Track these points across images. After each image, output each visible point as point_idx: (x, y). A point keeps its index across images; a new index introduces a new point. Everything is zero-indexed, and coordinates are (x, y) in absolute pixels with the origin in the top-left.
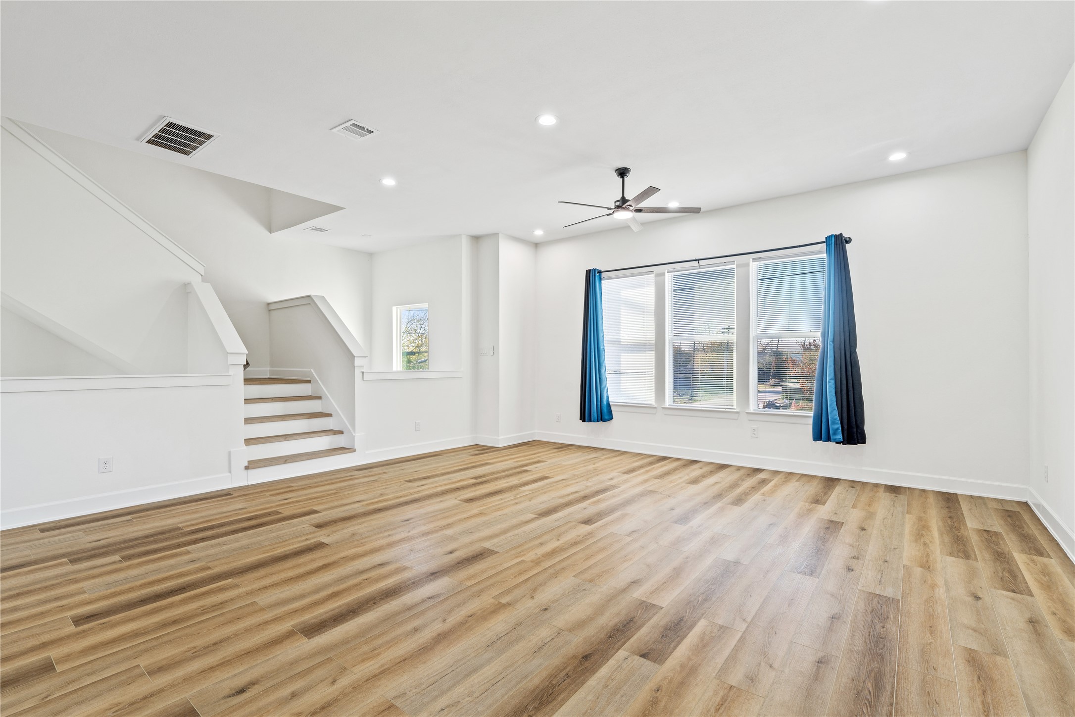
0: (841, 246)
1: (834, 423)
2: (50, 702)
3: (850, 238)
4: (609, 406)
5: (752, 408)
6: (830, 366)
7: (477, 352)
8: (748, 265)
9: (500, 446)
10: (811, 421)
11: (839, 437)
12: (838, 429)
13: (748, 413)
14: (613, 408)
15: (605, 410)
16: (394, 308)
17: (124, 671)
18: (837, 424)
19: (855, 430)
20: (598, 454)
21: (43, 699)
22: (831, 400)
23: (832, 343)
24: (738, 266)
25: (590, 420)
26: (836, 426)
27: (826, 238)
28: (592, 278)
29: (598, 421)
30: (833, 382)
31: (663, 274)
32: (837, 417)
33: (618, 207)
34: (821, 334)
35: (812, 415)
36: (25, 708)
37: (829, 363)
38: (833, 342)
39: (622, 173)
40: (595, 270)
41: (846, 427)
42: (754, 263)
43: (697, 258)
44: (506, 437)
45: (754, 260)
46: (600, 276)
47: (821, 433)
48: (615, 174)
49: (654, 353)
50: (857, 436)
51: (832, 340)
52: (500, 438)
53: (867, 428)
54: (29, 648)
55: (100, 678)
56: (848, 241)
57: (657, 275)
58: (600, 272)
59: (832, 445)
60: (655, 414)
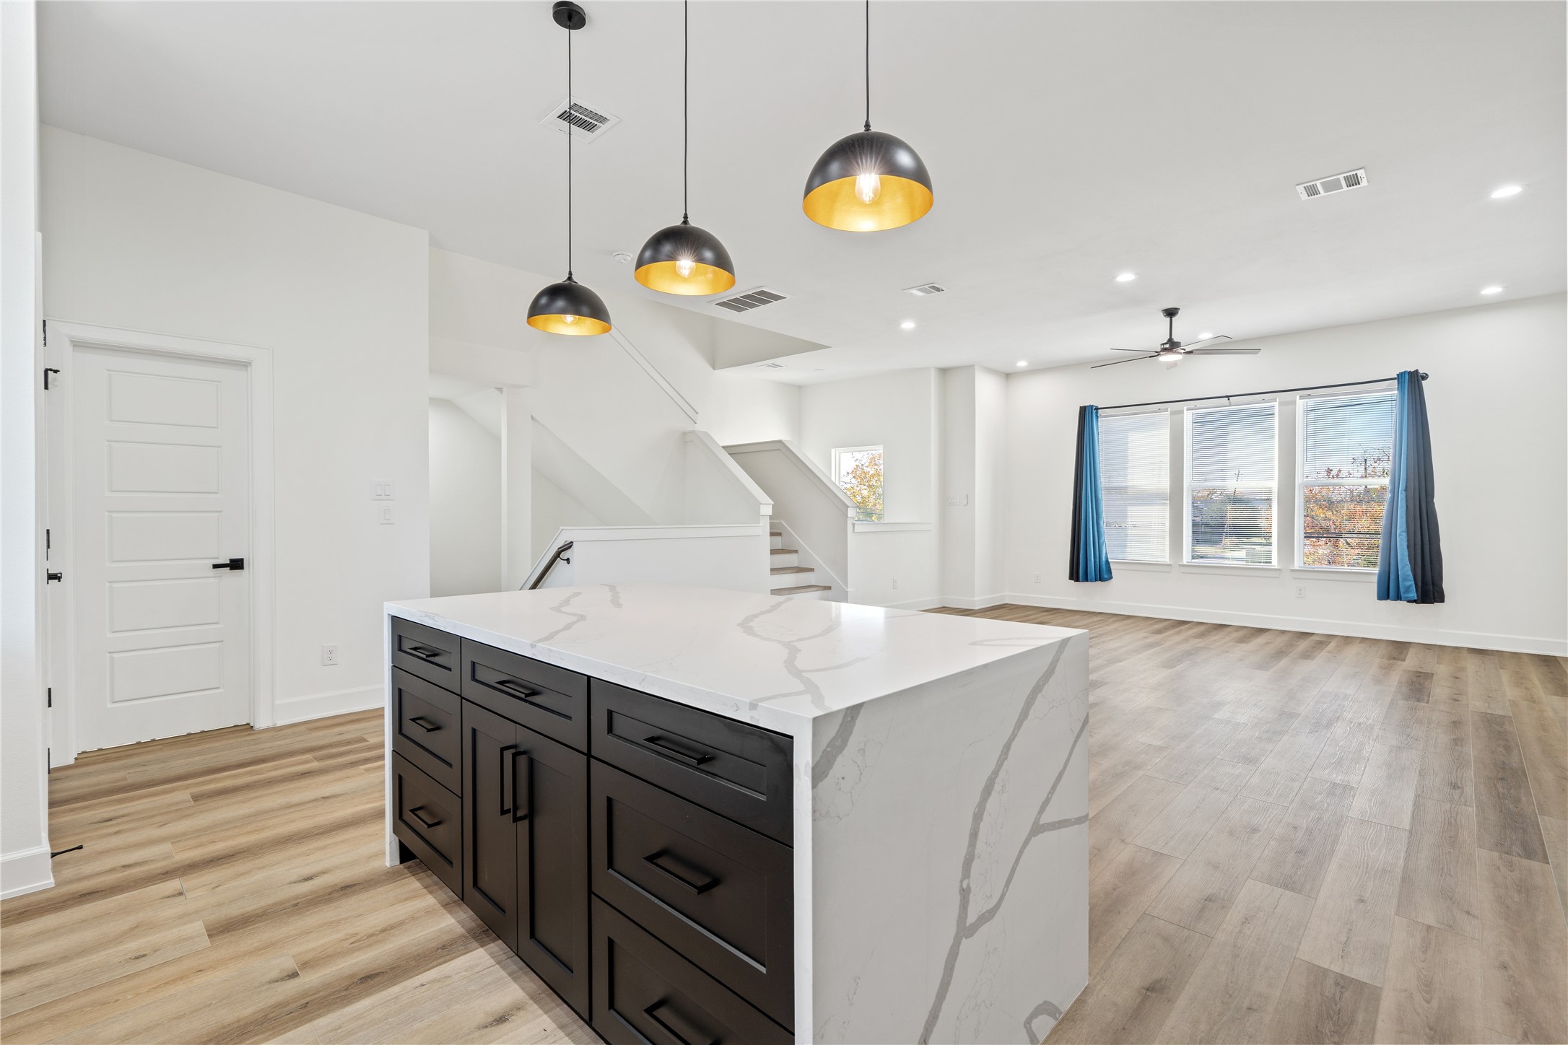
0: (1416, 384)
1: (1405, 580)
3: (1427, 375)
4: (1108, 563)
5: (1298, 564)
6: (1402, 517)
7: (945, 502)
8: (1294, 403)
9: (977, 608)
10: (1375, 579)
11: (1414, 595)
12: (1411, 586)
13: (1292, 570)
14: (1112, 566)
15: (1104, 567)
16: (833, 450)
18: (1410, 581)
19: (1431, 588)
20: (1095, 619)
22: (1402, 555)
23: (1403, 492)
24: (1280, 404)
25: (1086, 580)
26: (1408, 583)
27: (1398, 375)
28: (1086, 416)
29: (1096, 580)
30: (1405, 534)
31: (1182, 412)
32: (1410, 573)
33: (1165, 350)
34: (1391, 481)
35: (1377, 572)
37: (1401, 514)
38: (1406, 490)
39: (1171, 313)
40: (1092, 406)
41: (1420, 584)
42: (1301, 401)
43: (1228, 395)
44: (983, 598)
45: (1301, 397)
46: (1097, 413)
47: (1388, 590)
48: (1162, 315)
49: (1168, 502)
50: (1434, 594)
51: (1404, 488)
52: (976, 599)
53: (1445, 586)
56: (1425, 377)
57: (1173, 413)
58: (1097, 409)
59: (1401, 605)
60: (1169, 572)
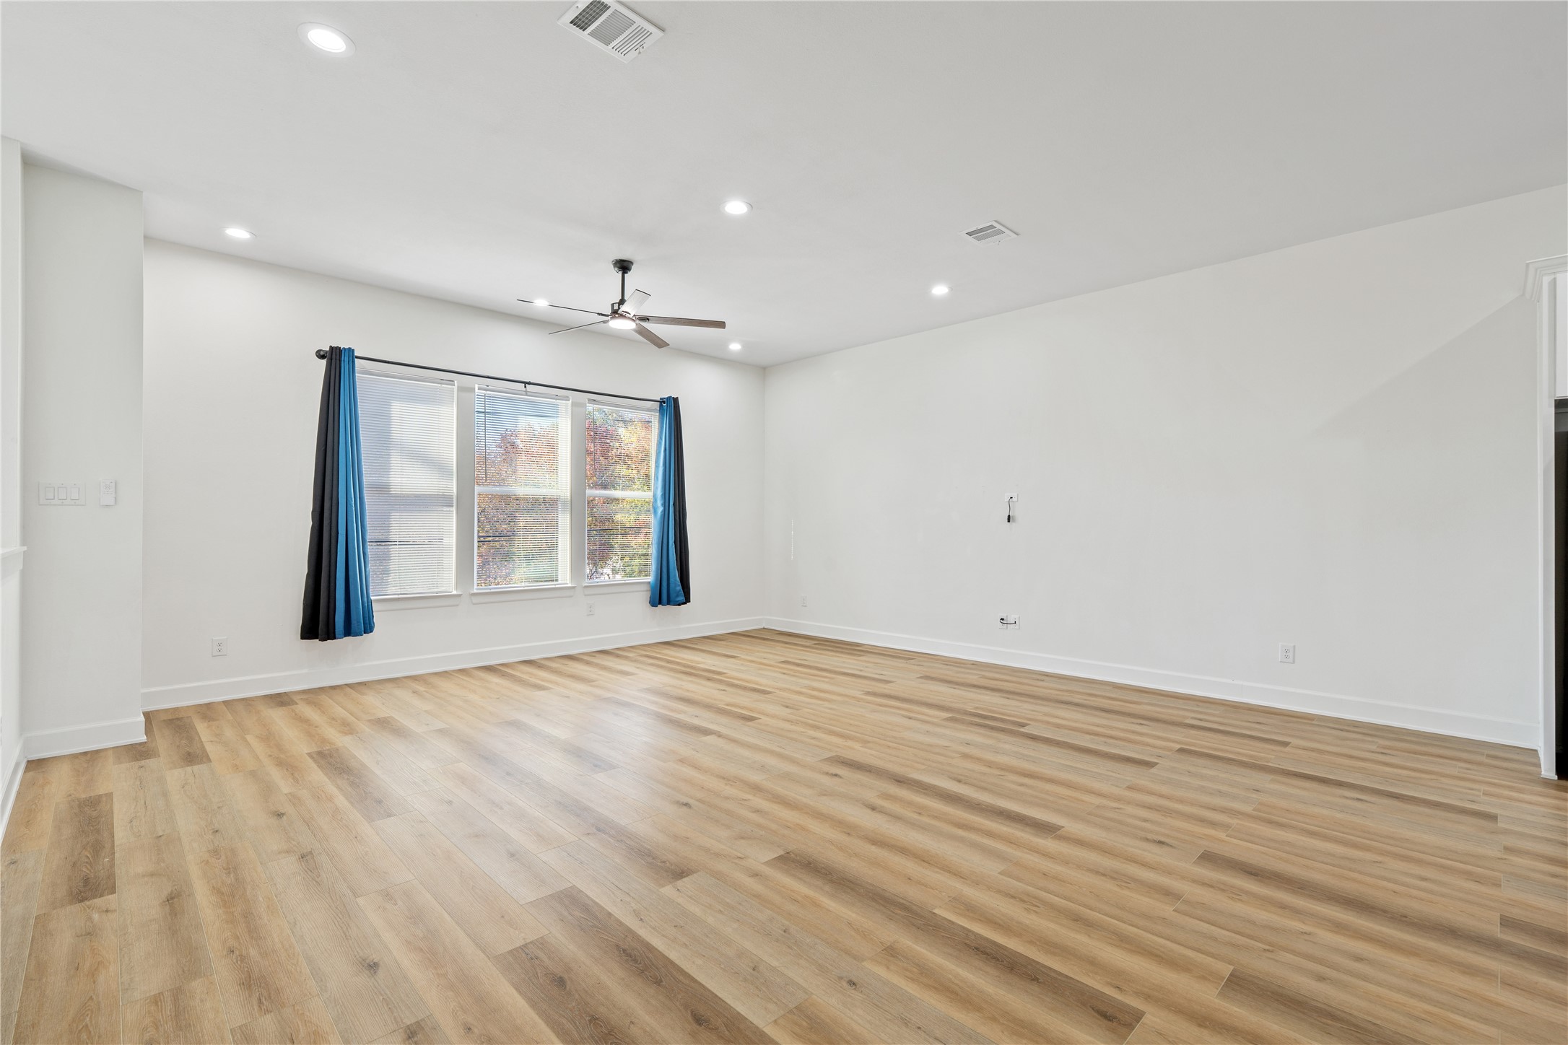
1: (675, 585)
2: (1270, 944)
8: (584, 406)
11: (682, 598)
12: (680, 590)
13: (584, 587)
15: (360, 612)
17: (1190, 917)
21: (1272, 952)
22: (673, 563)
23: (673, 506)
24: (573, 405)
25: (333, 636)
26: (678, 588)
30: (674, 544)
32: (678, 579)
36: (1291, 956)
39: (624, 266)
45: (589, 402)
47: (661, 597)
49: (454, 509)
54: (1220, 1033)
55: (1213, 928)
57: (460, 388)
